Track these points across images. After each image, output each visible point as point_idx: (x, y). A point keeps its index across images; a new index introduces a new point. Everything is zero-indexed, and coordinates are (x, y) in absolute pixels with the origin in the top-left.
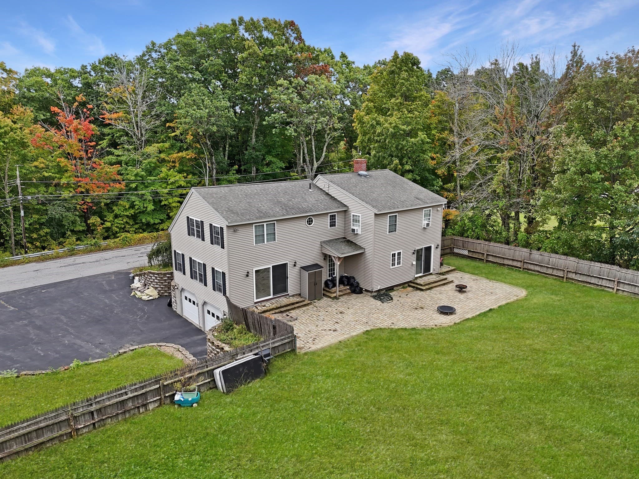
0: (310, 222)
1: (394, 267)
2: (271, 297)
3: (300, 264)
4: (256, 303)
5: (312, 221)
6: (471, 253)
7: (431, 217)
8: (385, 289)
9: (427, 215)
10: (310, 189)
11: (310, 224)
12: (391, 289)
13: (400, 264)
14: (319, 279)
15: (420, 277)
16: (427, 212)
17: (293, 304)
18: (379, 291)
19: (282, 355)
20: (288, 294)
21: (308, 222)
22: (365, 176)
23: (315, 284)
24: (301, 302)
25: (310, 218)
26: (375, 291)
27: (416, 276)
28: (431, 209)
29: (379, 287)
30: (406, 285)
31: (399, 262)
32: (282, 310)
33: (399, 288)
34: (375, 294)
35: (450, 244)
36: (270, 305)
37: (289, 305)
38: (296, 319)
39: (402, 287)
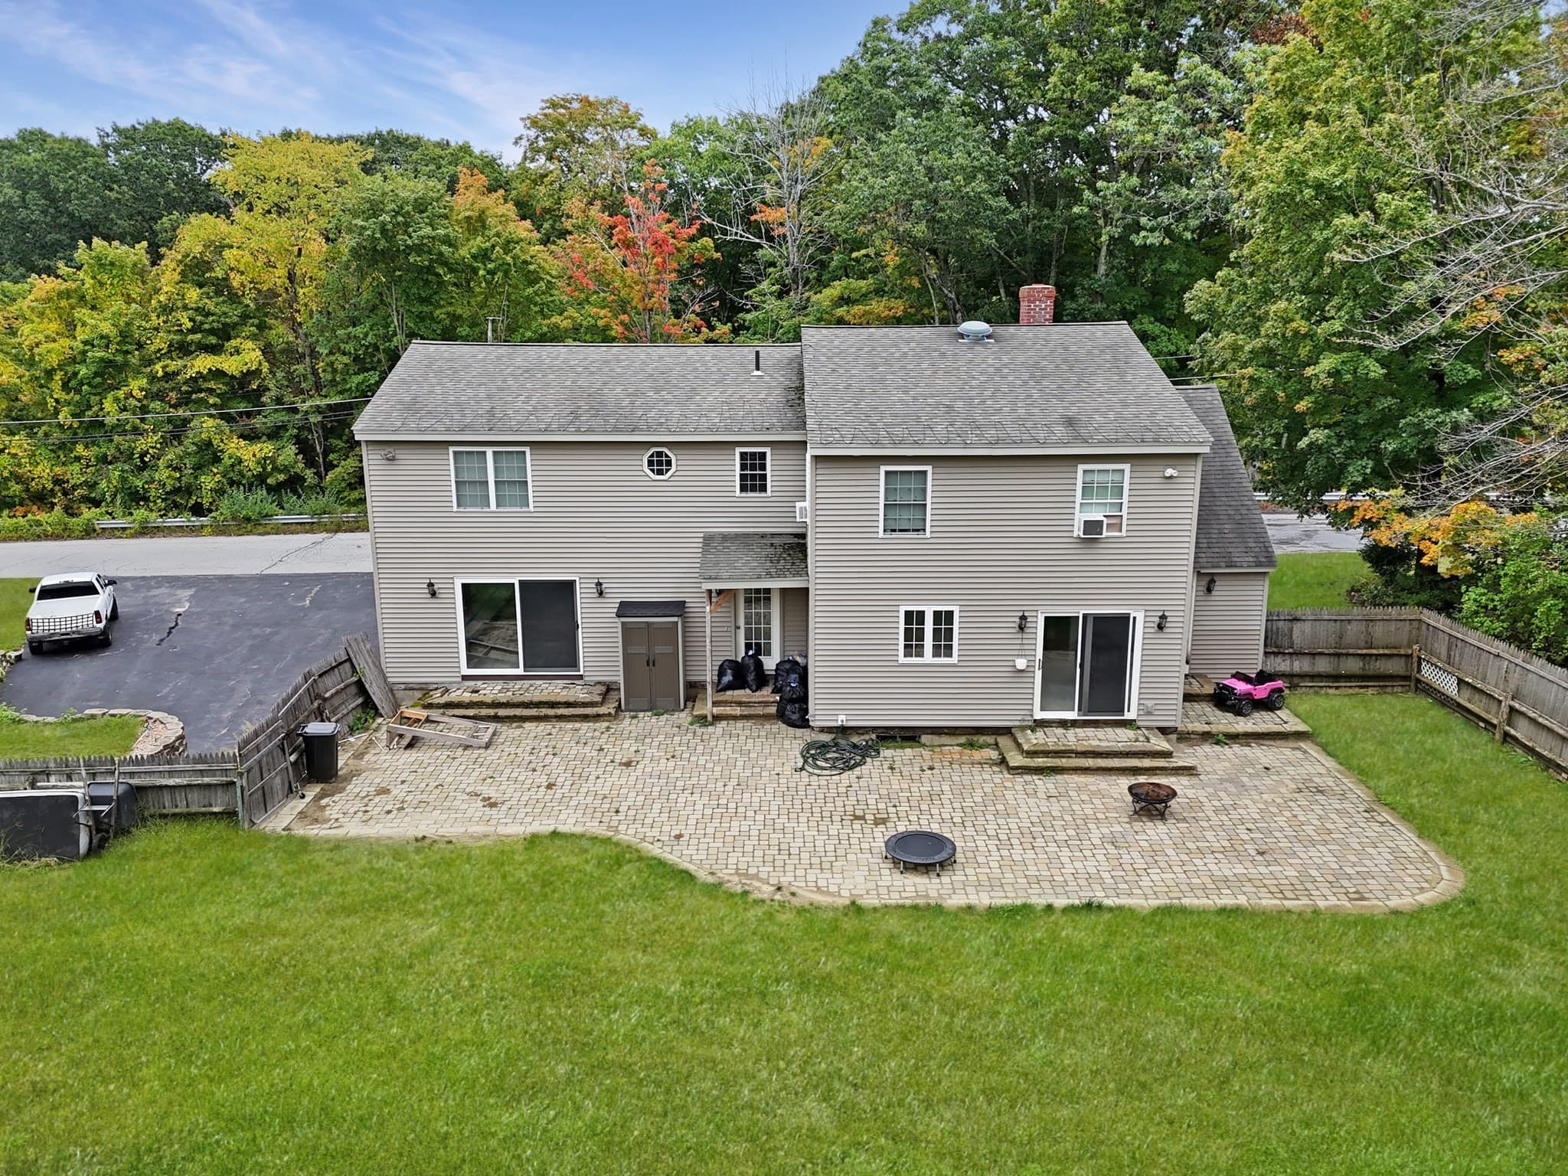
0: (660, 464)
1: (914, 660)
2: (520, 671)
3: (621, 591)
4: (465, 678)
5: (669, 463)
6: (1467, 693)
7: (1125, 499)
8: (874, 729)
9: (1103, 488)
10: (758, 369)
11: (660, 472)
12: (909, 736)
13: (951, 656)
14: (669, 649)
15: (1064, 724)
16: (1102, 478)
17: (553, 705)
18: (844, 730)
19: (190, 817)
20: (581, 677)
21: (650, 463)
22: (979, 339)
23: (651, 663)
24: (585, 705)
25: (659, 454)
26: (823, 730)
27: (1039, 715)
28: (1127, 467)
29: (841, 718)
30: (982, 739)
31: (943, 648)
32: (502, 712)
33: (945, 740)
34: (826, 738)
35: (1405, 642)
36: (491, 692)
37: (538, 705)
38: (487, 746)
39: (963, 740)
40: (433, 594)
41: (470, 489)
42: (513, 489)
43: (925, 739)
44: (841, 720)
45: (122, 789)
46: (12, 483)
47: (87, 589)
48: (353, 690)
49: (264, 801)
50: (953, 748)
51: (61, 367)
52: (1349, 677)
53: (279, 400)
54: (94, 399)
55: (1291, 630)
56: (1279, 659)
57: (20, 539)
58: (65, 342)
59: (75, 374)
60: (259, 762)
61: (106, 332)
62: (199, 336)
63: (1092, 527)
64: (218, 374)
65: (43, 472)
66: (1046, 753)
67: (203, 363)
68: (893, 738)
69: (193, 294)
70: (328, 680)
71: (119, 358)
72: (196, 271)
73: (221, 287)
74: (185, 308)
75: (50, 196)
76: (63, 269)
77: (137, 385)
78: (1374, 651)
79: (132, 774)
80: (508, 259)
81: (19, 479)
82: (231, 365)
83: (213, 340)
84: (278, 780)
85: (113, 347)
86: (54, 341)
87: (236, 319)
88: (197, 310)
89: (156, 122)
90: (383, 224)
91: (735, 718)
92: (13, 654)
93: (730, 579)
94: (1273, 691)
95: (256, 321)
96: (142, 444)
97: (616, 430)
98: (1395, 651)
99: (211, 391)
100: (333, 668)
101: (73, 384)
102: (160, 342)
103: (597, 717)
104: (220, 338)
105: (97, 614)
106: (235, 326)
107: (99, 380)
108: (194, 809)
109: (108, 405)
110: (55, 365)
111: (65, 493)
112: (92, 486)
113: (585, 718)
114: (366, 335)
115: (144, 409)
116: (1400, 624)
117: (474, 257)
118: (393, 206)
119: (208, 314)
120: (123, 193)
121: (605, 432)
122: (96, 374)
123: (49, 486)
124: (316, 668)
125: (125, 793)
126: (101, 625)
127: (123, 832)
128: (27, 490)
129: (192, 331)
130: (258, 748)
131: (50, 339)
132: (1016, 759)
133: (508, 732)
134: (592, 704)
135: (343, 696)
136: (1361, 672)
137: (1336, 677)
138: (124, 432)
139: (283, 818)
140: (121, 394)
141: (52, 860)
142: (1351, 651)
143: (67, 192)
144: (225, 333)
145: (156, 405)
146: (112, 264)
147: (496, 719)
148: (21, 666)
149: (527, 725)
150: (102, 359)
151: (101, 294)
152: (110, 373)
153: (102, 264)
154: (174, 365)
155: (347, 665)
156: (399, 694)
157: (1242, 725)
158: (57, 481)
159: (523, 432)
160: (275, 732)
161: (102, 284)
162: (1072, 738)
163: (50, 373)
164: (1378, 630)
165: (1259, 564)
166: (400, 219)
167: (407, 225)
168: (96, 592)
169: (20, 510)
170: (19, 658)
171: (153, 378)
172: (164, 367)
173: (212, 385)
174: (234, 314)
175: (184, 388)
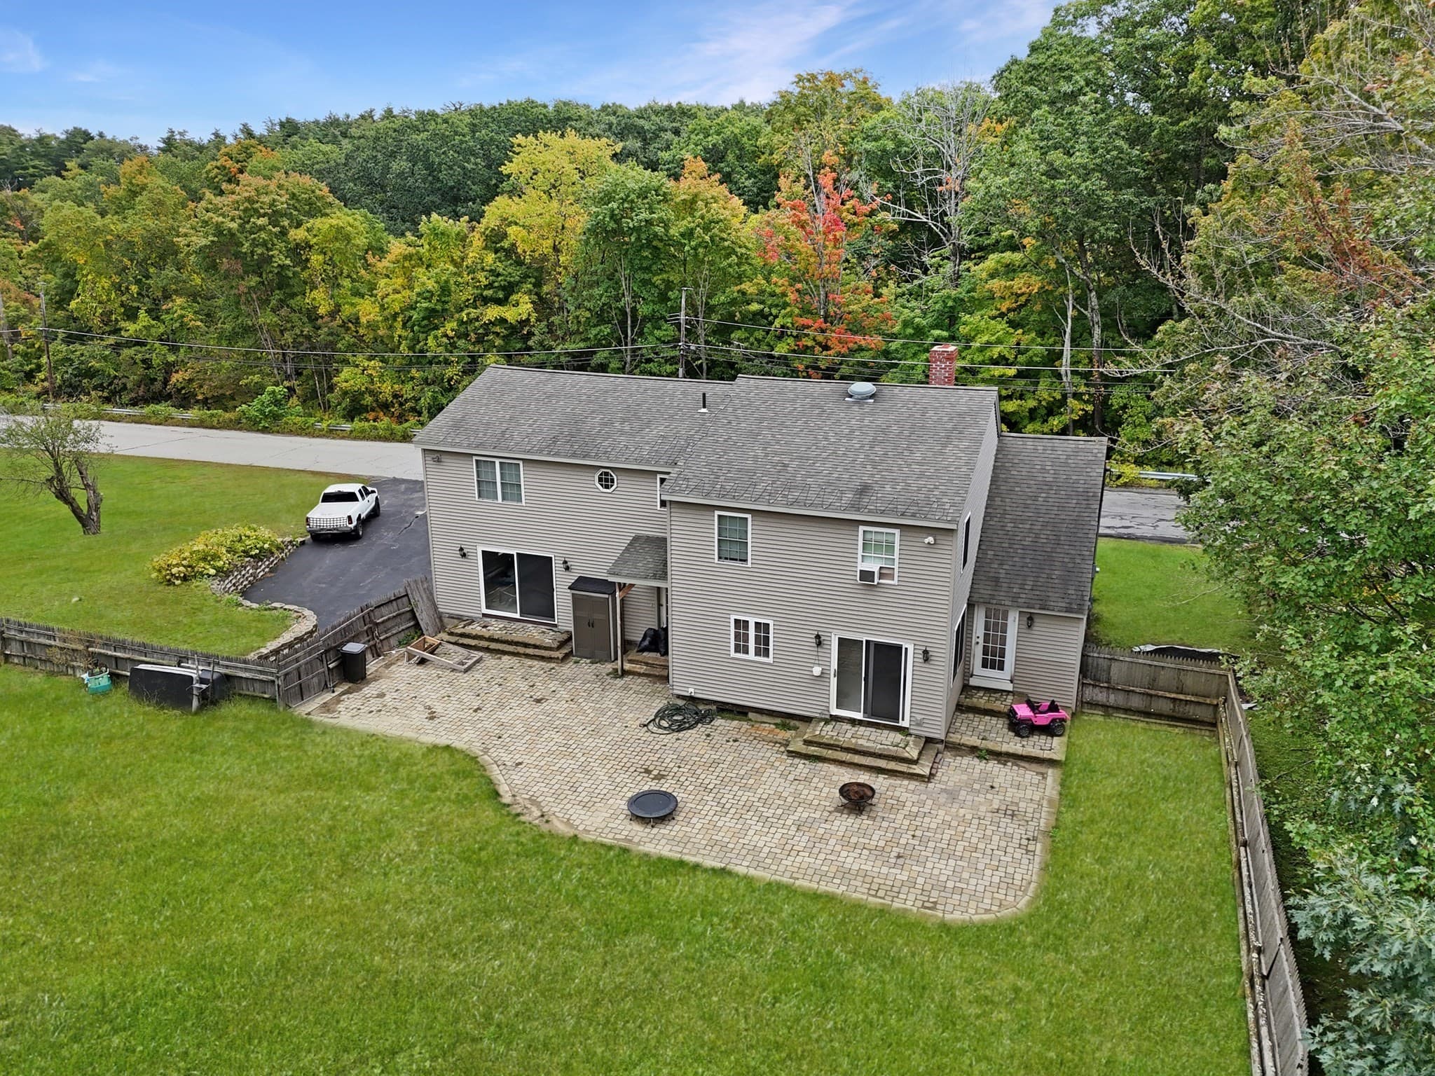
0: (607, 481)
1: (742, 656)
2: (515, 615)
4: (484, 615)
5: (612, 481)
7: (896, 556)
8: (715, 702)
9: (878, 546)
10: (704, 407)
11: (607, 487)
12: (739, 712)
13: (768, 656)
14: (602, 617)
15: (853, 722)
16: (879, 538)
17: (526, 645)
18: (692, 699)
19: (254, 698)
20: (556, 626)
21: (600, 480)
22: (862, 399)
23: (591, 624)
24: (546, 648)
25: (607, 474)
26: (679, 697)
27: (836, 712)
28: (897, 532)
29: (691, 690)
30: (793, 723)
31: (763, 650)
32: (493, 646)
33: (765, 718)
34: (681, 703)
35: (1214, 692)
36: (495, 629)
37: (517, 644)
38: (466, 671)
39: (778, 721)
40: (464, 555)
41: (485, 488)
42: (512, 490)
43: (751, 715)
44: (691, 691)
45: (215, 676)
46: (367, 396)
47: (350, 497)
48: (409, 616)
49: (302, 693)
50: (768, 727)
51: (402, 311)
52: (1159, 716)
53: (541, 343)
54: (422, 336)
55: (1110, 667)
56: (1097, 690)
57: (364, 438)
58: (407, 293)
59: (411, 317)
60: (298, 669)
61: (430, 287)
62: (491, 292)
63: (866, 575)
64: (503, 321)
65: (387, 389)
66: (819, 745)
67: (492, 312)
68: (731, 711)
69: (490, 258)
70: (384, 610)
71: (439, 307)
72: (495, 240)
73: (510, 252)
74: (483, 269)
75: (430, 167)
76: (410, 237)
77: (450, 327)
78: (1182, 697)
79: (227, 667)
80: (707, 238)
81: (371, 393)
82: (511, 314)
83: (501, 295)
84: (315, 680)
85: (435, 299)
86: (399, 292)
87: (517, 278)
88: (491, 271)
89: (509, 103)
90: (612, 210)
91: (640, 675)
92: (300, 540)
93: (627, 576)
94: (1054, 720)
95: (533, 280)
96: (450, 372)
97: (574, 455)
98: (1201, 700)
99: (498, 334)
100: (391, 601)
101: (409, 324)
102: (468, 294)
103: (550, 659)
104: (505, 294)
105: (349, 518)
106: (517, 284)
107: (425, 322)
108: (257, 694)
109: (431, 342)
110: (398, 310)
111: (401, 404)
112: (417, 400)
113: (542, 658)
114: (601, 296)
115: (453, 345)
116: (1210, 677)
117: (682, 235)
118: (622, 195)
119: (499, 275)
120: (476, 164)
121: (566, 456)
122: (424, 319)
123: (390, 399)
124: (374, 602)
125: (218, 679)
126: (352, 526)
127: (214, 703)
128: (377, 401)
129: (487, 287)
130: (297, 660)
131: (396, 292)
132: (798, 746)
133: (490, 661)
134: (550, 649)
135: (398, 620)
136: (1171, 713)
137: (1148, 714)
138: (439, 363)
139: (310, 708)
140: (439, 332)
141: (178, 712)
142: (1161, 693)
143: (440, 164)
144: (510, 289)
145: (461, 343)
146: (442, 234)
147: (487, 650)
148: (304, 548)
149: (505, 658)
150: (427, 309)
151: (434, 256)
152: (433, 318)
153: (438, 234)
154: (474, 313)
155: (405, 599)
156: (446, 620)
157: (1014, 745)
158: (395, 396)
159: (514, 452)
160: (317, 649)
161: (435, 249)
162: (847, 735)
163: (395, 316)
164: (1189, 681)
165: (1069, 610)
166: (626, 205)
167: (632, 209)
168: (357, 500)
169: (371, 416)
170: (303, 543)
171: (461, 323)
172: (468, 314)
173: (497, 329)
174: (515, 274)
175: (481, 331)
